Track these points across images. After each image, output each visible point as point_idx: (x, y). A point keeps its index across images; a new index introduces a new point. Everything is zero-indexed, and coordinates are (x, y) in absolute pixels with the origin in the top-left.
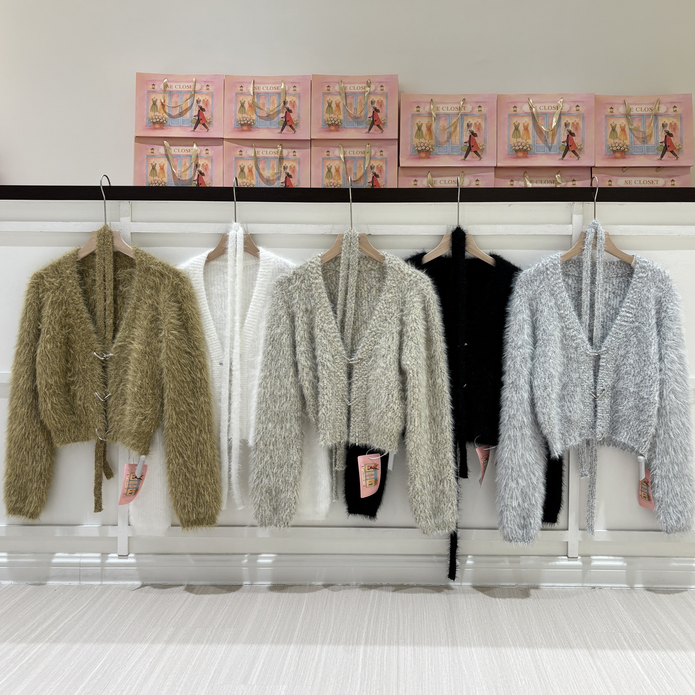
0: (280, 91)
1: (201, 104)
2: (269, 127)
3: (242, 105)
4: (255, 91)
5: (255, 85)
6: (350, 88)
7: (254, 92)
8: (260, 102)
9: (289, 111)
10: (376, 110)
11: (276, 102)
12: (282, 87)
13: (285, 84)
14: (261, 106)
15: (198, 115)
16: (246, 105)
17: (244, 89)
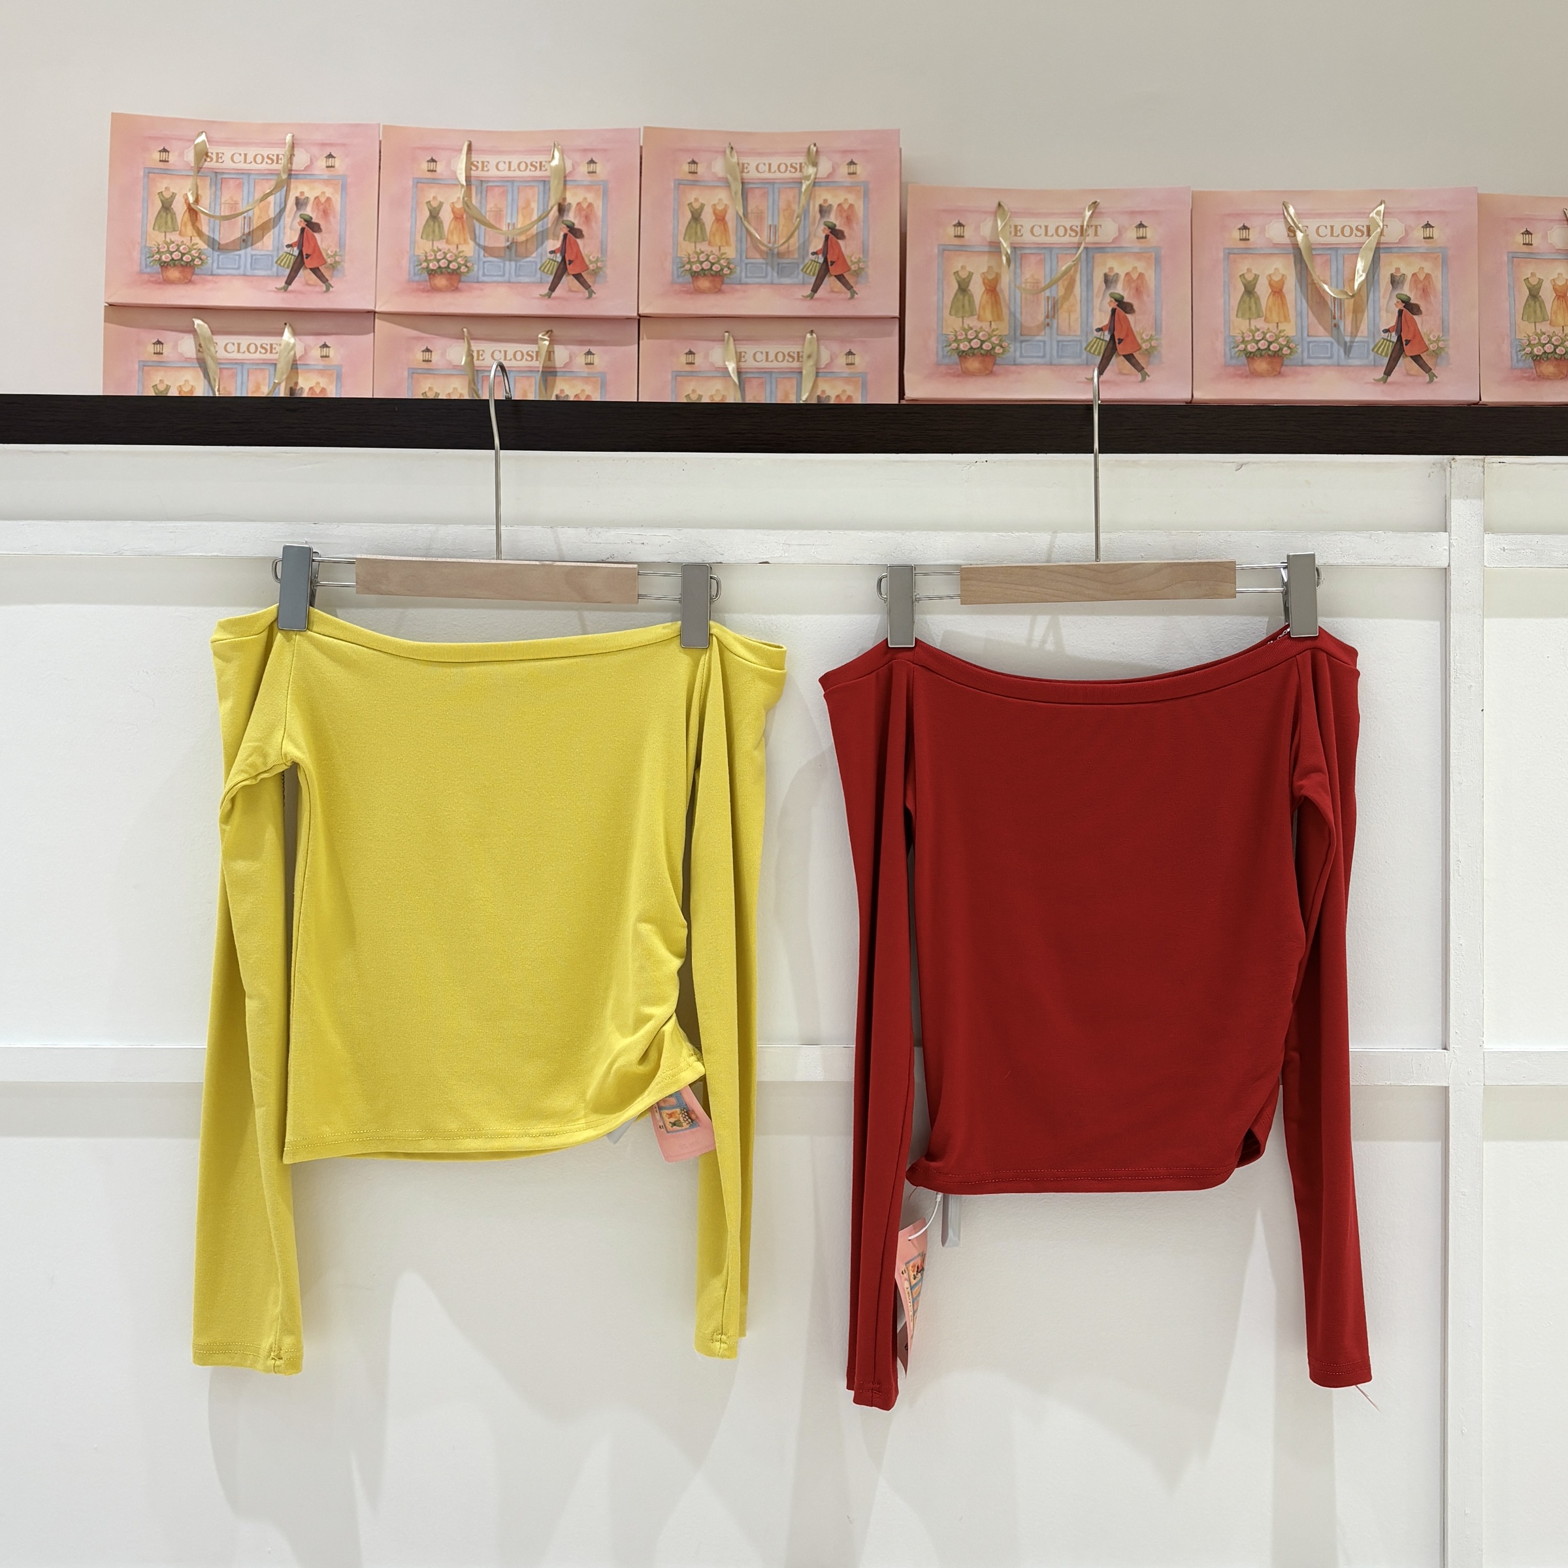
0: (547, 173)
1: (309, 211)
2: (513, 279)
3: (434, 216)
4: (473, 173)
5: (474, 158)
6: (757, 168)
7: (468, 178)
8: (488, 206)
9: (574, 232)
10: (834, 233)
11: (534, 205)
12: (555, 162)
13: (562, 153)
14: (489, 217)
15: (300, 244)
16: (446, 216)
17: (440, 168)
